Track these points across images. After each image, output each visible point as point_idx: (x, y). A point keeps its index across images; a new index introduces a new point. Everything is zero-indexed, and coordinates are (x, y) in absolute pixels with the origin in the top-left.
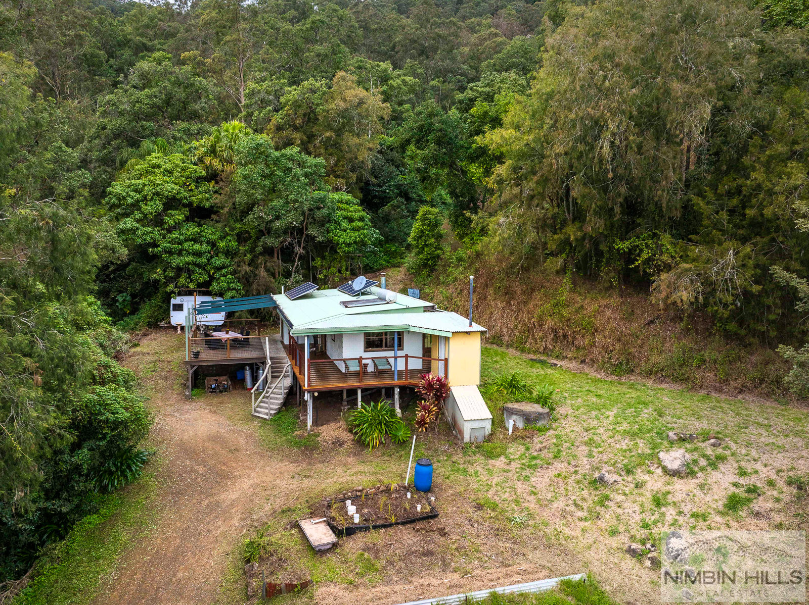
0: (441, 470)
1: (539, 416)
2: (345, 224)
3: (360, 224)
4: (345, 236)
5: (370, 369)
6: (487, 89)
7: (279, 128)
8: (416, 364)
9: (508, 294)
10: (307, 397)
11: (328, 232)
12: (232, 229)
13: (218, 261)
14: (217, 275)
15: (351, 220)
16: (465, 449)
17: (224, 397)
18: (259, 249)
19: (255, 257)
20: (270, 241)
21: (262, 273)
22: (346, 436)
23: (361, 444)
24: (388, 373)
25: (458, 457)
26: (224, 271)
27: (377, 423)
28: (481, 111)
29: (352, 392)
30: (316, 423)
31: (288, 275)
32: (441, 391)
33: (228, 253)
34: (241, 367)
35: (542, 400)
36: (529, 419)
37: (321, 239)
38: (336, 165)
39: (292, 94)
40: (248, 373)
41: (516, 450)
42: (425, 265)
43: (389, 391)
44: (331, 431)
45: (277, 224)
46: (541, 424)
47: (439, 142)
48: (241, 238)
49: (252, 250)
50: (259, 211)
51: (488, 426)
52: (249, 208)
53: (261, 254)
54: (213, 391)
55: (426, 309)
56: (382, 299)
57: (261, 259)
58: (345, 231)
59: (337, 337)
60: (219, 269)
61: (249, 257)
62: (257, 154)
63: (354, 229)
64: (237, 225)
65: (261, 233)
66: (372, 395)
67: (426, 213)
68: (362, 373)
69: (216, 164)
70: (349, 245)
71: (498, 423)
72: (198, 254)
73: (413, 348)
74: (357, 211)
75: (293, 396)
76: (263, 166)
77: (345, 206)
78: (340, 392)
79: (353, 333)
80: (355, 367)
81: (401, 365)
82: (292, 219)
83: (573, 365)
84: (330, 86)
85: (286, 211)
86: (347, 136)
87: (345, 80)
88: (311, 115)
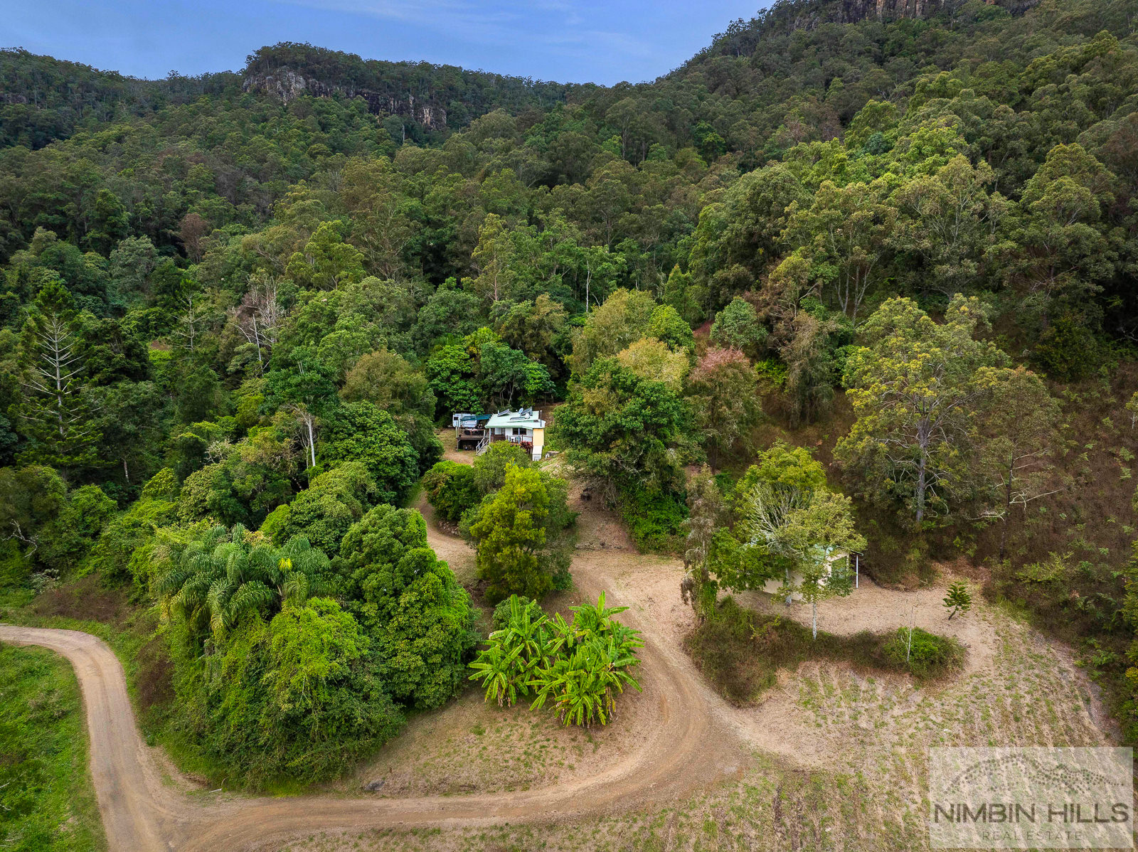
2: (532, 381)
3: (539, 381)
4: (531, 387)
5: (514, 441)
7: (507, 328)
11: (523, 384)
12: (480, 384)
13: (473, 398)
14: (473, 404)
15: (534, 379)
17: (468, 451)
21: (493, 404)
26: (476, 403)
32: (529, 446)
34: (475, 441)
36: (551, 454)
37: (519, 388)
38: (536, 346)
40: (477, 443)
41: (545, 462)
45: (499, 382)
46: (554, 456)
48: (484, 387)
49: (488, 393)
50: (490, 377)
51: (540, 456)
53: (492, 395)
54: (465, 449)
57: (492, 398)
58: (531, 384)
59: (506, 430)
61: (487, 396)
62: (489, 352)
63: (535, 384)
64: (482, 382)
65: (492, 386)
69: (475, 351)
70: (532, 391)
71: (543, 456)
72: (465, 395)
73: (528, 434)
76: (492, 357)
77: (533, 371)
79: (509, 428)
81: (524, 440)
82: (505, 380)
84: (533, 305)
85: (502, 377)
86: (542, 332)
87: (542, 301)
88: (522, 321)
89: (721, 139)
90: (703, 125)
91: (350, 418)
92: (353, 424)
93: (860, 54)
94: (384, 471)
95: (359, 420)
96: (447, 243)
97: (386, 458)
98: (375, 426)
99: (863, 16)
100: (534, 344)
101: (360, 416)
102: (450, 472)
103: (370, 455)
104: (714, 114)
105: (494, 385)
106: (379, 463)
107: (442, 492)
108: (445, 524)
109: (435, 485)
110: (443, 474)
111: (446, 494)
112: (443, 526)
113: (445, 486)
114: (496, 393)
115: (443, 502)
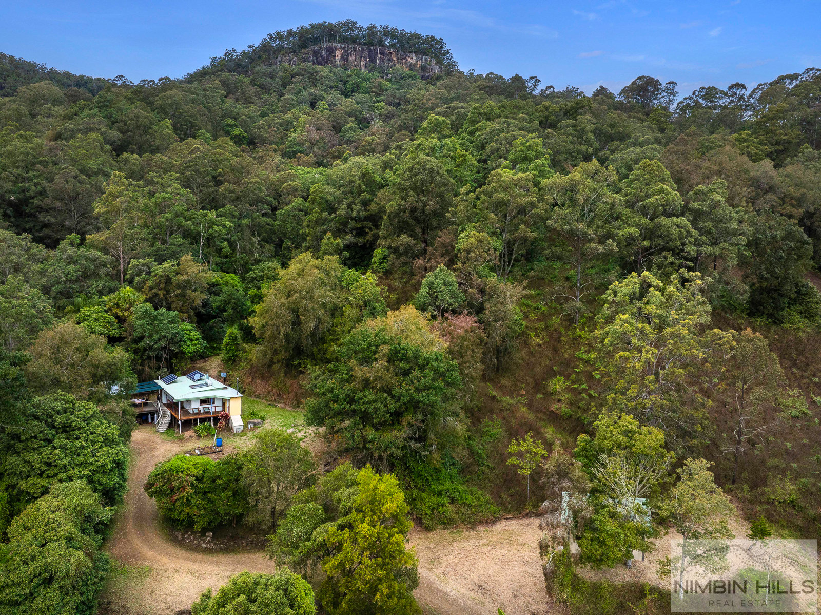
0: (225, 441)
1: (258, 423)
2: (188, 342)
3: (196, 342)
4: (189, 349)
5: (202, 412)
7: (151, 288)
8: (221, 409)
10: (179, 422)
11: (180, 346)
12: (131, 348)
15: (192, 340)
16: (234, 435)
18: (145, 357)
19: (143, 361)
20: (152, 354)
21: (146, 368)
22: (194, 434)
23: (199, 436)
24: (209, 413)
25: (232, 438)
27: (204, 429)
29: (195, 420)
30: (182, 432)
31: (159, 368)
32: (227, 418)
34: (146, 415)
35: (261, 418)
36: (255, 424)
37: (177, 350)
38: (182, 306)
40: (150, 418)
41: (250, 434)
42: (230, 359)
43: (209, 419)
44: (188, 434)
45: (156, 346)
46: (259, 425)
48: (136, 352)
49: (141, 357)
50: (147, 341)
51: (242, 427)
52: (141, 338)
53: (146, 360)
55: (224, 388)
56: (206, 384)
57: (146, 362)
58: (189, 346)
59: (189, 402)
61: (140, 361)
62: (146, 314)
63: (193, 345)
64: (133, 346)
65: (146, 350)
66: (203, 420)
67: (231, 333)
68: (199, 413)
69: (120, 313)
70: (191, 353)
71: (245, 426)
73: (218, 404)
74: (196, 334)
75: (173, 423)
76: (148, 320)
77: (188, 332)
78: (191, 420)
79: (195, 399)
80: (196, 411)
81: (213, 410)
84: (178, 265)
86: (188, 292)
87: (186, 261)
88: (168, 280)
89: (245, 134)
90: (230, 121)
91: (48, 419)
92: (51, 426)
93: (332, 87)
94: (100, 484)
95: (59, 419)
96: (33, 198)
97: (103, 466)
98: (83, 424)
99: (327, 62)
100: (180, 304)
101: (59, 413)
102: (194, 471)
103: (79, 465)
104: (237, 114)
106: (94, 472)
107: (187, 499)
108: (186, 536)
109: (172, 489)
110: (184, 476)
111: (193, 501)
112: (183, 539)
113: (192, 491)
114: (149, 357)
115: (187, 510)
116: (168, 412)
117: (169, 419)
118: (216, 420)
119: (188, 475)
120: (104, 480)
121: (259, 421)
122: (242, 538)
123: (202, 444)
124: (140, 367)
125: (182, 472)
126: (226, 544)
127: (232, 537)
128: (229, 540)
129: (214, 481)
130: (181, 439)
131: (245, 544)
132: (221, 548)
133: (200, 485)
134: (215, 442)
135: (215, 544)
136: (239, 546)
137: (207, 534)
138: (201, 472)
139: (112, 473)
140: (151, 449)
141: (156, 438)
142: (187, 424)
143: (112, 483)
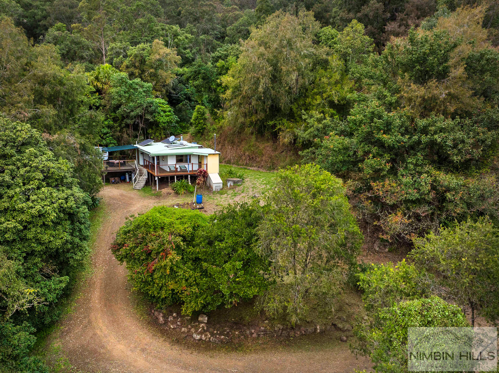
0: (205, 198)
1: (238, 181)
2: (162, 113)
3: (169, 113)
4: (163, 119)
5: (179, 170)
6: (225, 53)
8: (196, 167)
9: (233, 143)
10: (156, 178)
11: (155, 117)
12: (111, 116)
14: (105, 137)
15: (165, 112)
16: (213, 193)
17: (118, 185)
18: (123, 125)
19: (122, 129)
20: (129, 121)
21: (125, 136)
22: (172, 191)
24: (186, 171)
25: (211, 195)
26: (108, 135)
27: (182, 186)
28: (221, 65)
29: (172, 177)
30: (159, 188)
31: (136, 137)
32: (205, 175)
33: (109, 127)
34: (124, 173)
35: (240, 177)
36: (235, 182)
37: (152, 120)
38: (156, 85)
39: (133, 50)
40: (127, 176)
41: (230, 192)
42: (199, 132)
43: (186, 177)
44: (165, 191)
45: (132, 114)
46: (239, 184)
47: (203, 79)
48: (115, 120)
49: (120, 126)
50: (124, 108)
51: (221, 185)
52: (118, 106)
53: (124, 127)
54: (113, 183)
55: (199, 147)
56: (182, 144)
57: (124, 130)
58: (163, 117)
59: (166, 157)
60: (105, 134)
61: (119, 128)
62: (122, 82)
63: (166, 116)
64: (112, 114)
65: (123, 118)
66: (180, 178)
67: (199, 109)
68: (176, 171)
69: (99, 85)
70: (164, 123)
71: (225, 184)
73: (194, 161)
74: (167, 108)
75: (150, 182)
76: (124, 87)
77: (161, 105)
78: (167, 178)
79: (172, 155)
80: (173, 169)
81: (190, 168)
82: (138, 111)
83: (256, 168)
84: (151, 47)
85: (136, 108)
86: (161, 72)
94: (39, 242)
102: (180, 228)
105: (128, 117)
107: (171, 269)
108: (170, 319)
109: (149, 254)
110: (164, 234)
111: (181, 273)
112: (166, 322)
113: (178, 258)
114: (127, 126)
115: (172, 285)
116: (145, 171)
117: (146, 177)
118: (194, 178)
119: (172, 233)
120: (46, 238)
121: (239, 179)
122: (250, 325)
123: (180, 200)
124: (119, 134)
125: (162, 228)
126: (228, 335)
127: (236, 323)
128: (231, 328)
129: (210, 243)
130: (158, 196)
131: (255, 335)
132: (222, 341)
133: (191, 249)
134: (194, 199)
135: (212, 334)
136: (246, 337)
137: (200, 319)
138: (190, 229)
139: (59, 227)
140: (128, 204)
141: (132, 194)
142: (165, 181)
143: (58, 243)
